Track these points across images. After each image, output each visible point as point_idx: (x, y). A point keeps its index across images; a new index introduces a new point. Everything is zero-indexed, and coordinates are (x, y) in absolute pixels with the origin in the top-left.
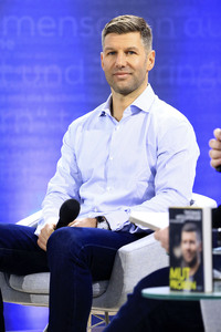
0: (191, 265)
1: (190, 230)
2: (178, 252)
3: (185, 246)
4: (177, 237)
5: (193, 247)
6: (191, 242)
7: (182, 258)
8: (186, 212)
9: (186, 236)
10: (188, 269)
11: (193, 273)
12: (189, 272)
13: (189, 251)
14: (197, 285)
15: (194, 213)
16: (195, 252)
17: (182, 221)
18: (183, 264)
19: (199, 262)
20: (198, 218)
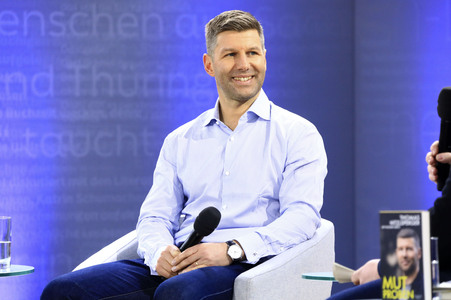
0: (408, 273)
1: (407, 236)
2: (392, 260)
3: (400, 254)
4: (391, 245)
5: (411, 254)
6: (408, 248)
7: (397, 266)
8: (402, 217)
9: (401, 242)
10: (404, 278)
11: (410, 281)
12: (406, 281)
13: (406, 258)
14: (415, 293)
15: (411, 217)
16: (413, 259)
17: (397, 227)
18: (399, 272)
19: (418, 269)
20: (417, 223)
